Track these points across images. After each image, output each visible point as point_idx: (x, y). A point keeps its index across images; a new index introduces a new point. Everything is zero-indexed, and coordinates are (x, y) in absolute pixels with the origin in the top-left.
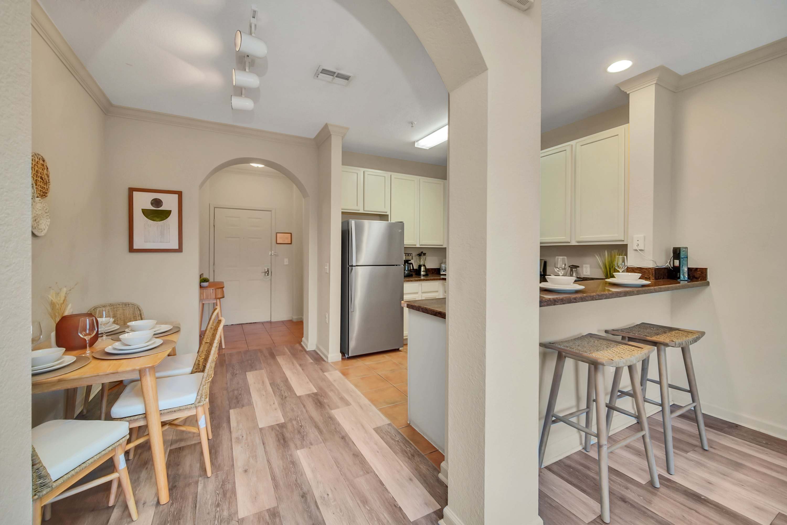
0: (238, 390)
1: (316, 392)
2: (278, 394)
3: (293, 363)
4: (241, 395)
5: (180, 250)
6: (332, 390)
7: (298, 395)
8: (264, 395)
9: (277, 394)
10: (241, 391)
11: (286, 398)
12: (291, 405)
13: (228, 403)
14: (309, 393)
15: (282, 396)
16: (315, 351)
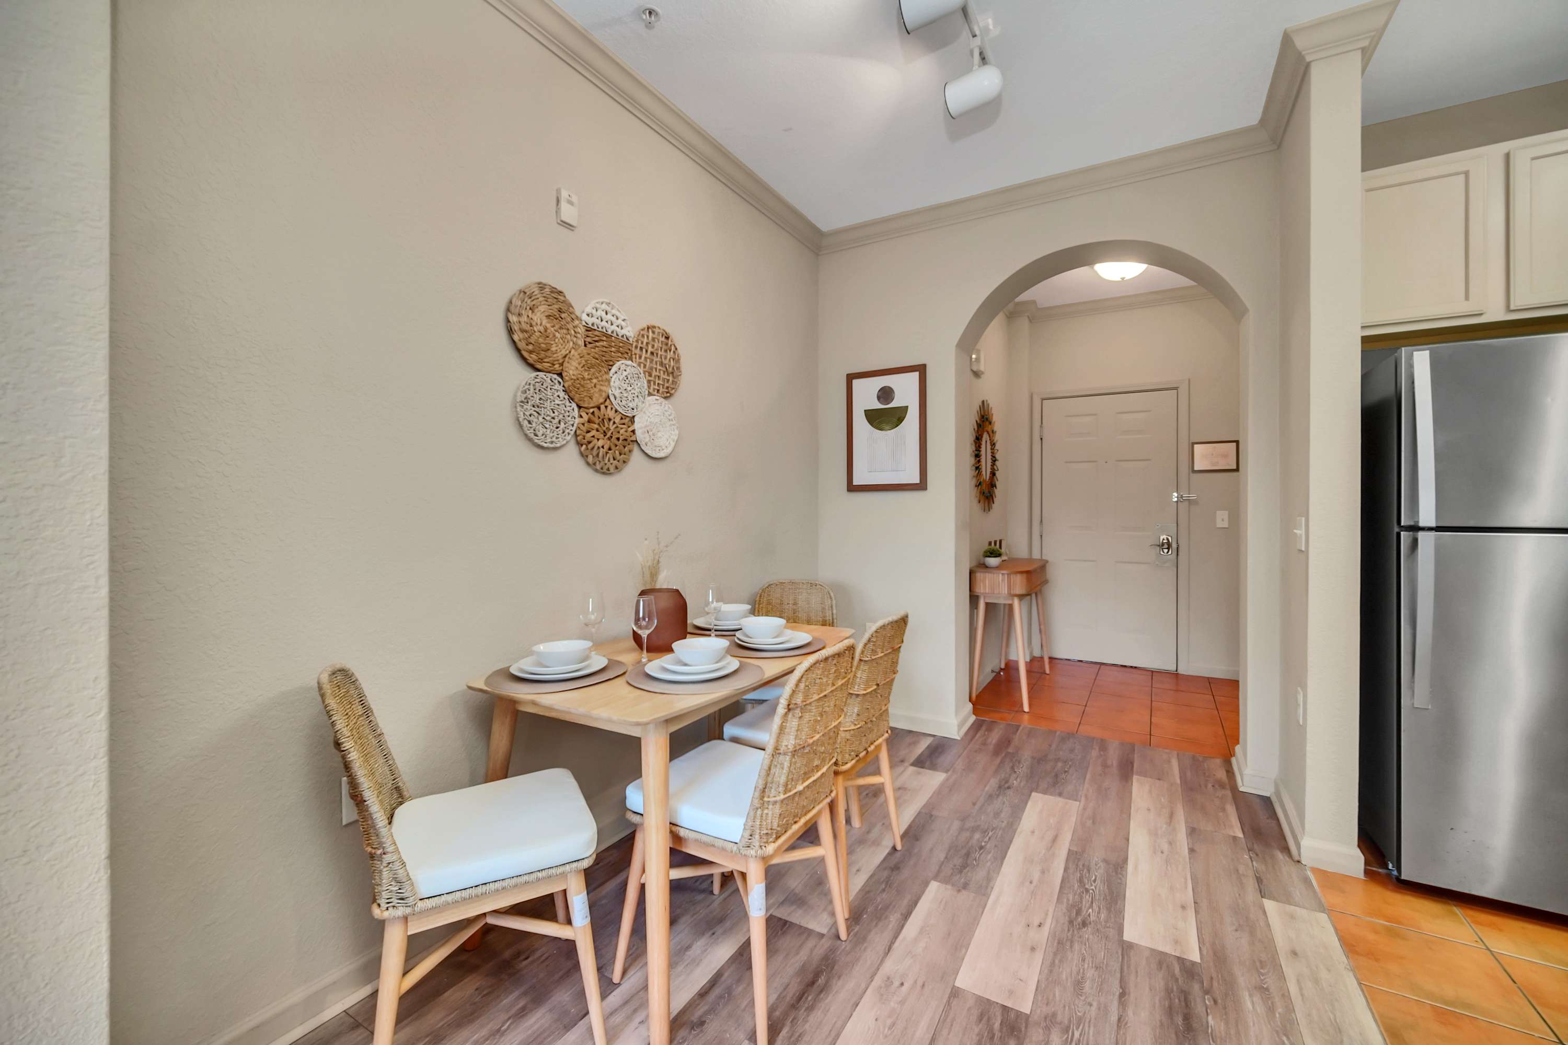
0: (985, 832)
1: (1193, 963)
2: (1071, 898)
3: (1172, 815)
4: (981, 851)
5: (922, 486)
6: (1263, 990)
7: (1126, 937)
8: (1031, 882)
9: (1068, 900)
10: (989, 838)
11: (1084, 924)
12: (1084, 960)
13: (942, 860)
14: (1168, 949)
15: (1078, 912)
16: (1267, 801)
